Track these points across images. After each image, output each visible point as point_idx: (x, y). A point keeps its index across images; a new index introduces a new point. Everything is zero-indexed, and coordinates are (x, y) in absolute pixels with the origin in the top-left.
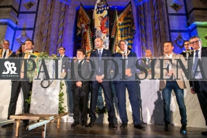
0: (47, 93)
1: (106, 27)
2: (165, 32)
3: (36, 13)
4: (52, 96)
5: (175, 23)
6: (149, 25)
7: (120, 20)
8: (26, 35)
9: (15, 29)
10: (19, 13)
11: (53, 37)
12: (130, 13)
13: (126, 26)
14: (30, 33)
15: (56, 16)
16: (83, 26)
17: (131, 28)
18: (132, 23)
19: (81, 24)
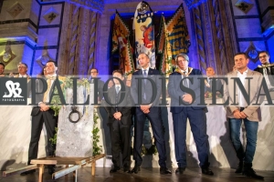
0: (77, 130)
1: (151, 40)
2: (231, 42)
3: (60, 26)
4: (84, 133)
5: (244, 28)
6: (209, 33)
7: (169, 29)
8: (48, 55)
9: (35, 49)
10: (38, 27)
11: (83, 56)
12: (182, 19)
13: (177, 37)
14: (53, 53)
15: (85, 28)
16: (121, 39)
17: (184, 39)
18: (185, 32)
19: (118, 37)
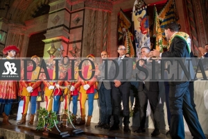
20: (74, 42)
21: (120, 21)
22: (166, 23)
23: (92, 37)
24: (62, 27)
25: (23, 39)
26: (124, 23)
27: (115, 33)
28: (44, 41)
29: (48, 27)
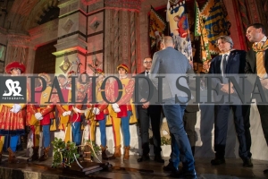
20: (94, 53)
21: (151, 22)
22: (211, 22)
23: (116, 45)
24: (77, 35)
25: (27, 53)
26: (157, 25)
27: (146, 39)
28: (55, 54)
29: (59, 36)
